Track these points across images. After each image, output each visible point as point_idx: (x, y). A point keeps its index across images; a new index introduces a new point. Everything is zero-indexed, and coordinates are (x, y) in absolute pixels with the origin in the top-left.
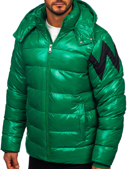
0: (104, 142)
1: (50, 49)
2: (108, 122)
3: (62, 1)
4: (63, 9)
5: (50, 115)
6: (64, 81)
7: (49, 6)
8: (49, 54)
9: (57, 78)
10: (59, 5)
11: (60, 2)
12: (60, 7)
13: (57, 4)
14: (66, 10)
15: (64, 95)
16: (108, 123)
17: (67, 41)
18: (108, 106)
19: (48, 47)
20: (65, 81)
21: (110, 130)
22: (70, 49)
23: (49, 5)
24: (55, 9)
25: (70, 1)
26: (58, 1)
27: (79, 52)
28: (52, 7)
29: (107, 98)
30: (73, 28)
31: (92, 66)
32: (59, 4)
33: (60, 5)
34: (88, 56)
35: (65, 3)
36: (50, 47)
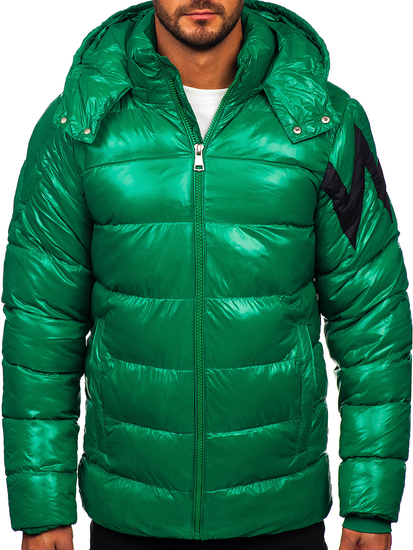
0: (381, 445)
1: (199, 161)
2: (385, 377)
3: (208, 4)
4: (214, 28)
5: (210, 375)
6: (263, 256)
7: (169, 18)
8: (197, 175)
9: (237, 248)
10: (199, 17)
11: (204, 8)
12: (202, 23)
13: (194, 11)
14: (221, 33)
15: (260, 300)
16: (385, 380)
17: (252, 129)
18: (379, 325)
19: (192, 154)
20: (264, 254)
21: (391, 401)
22: (268, 155)
23: (167, 15)
24: (188, 27)
25: (235, 5)
26: (198, 2)
27: (297, 162)
28: (176, 23)
29: (374, 301)
30: (260, 88)
31: (330, 205)
32: (201, 12)
33: (204, 17)
34: (320, 173)
35: (219, 11)
36: (199, 154)
